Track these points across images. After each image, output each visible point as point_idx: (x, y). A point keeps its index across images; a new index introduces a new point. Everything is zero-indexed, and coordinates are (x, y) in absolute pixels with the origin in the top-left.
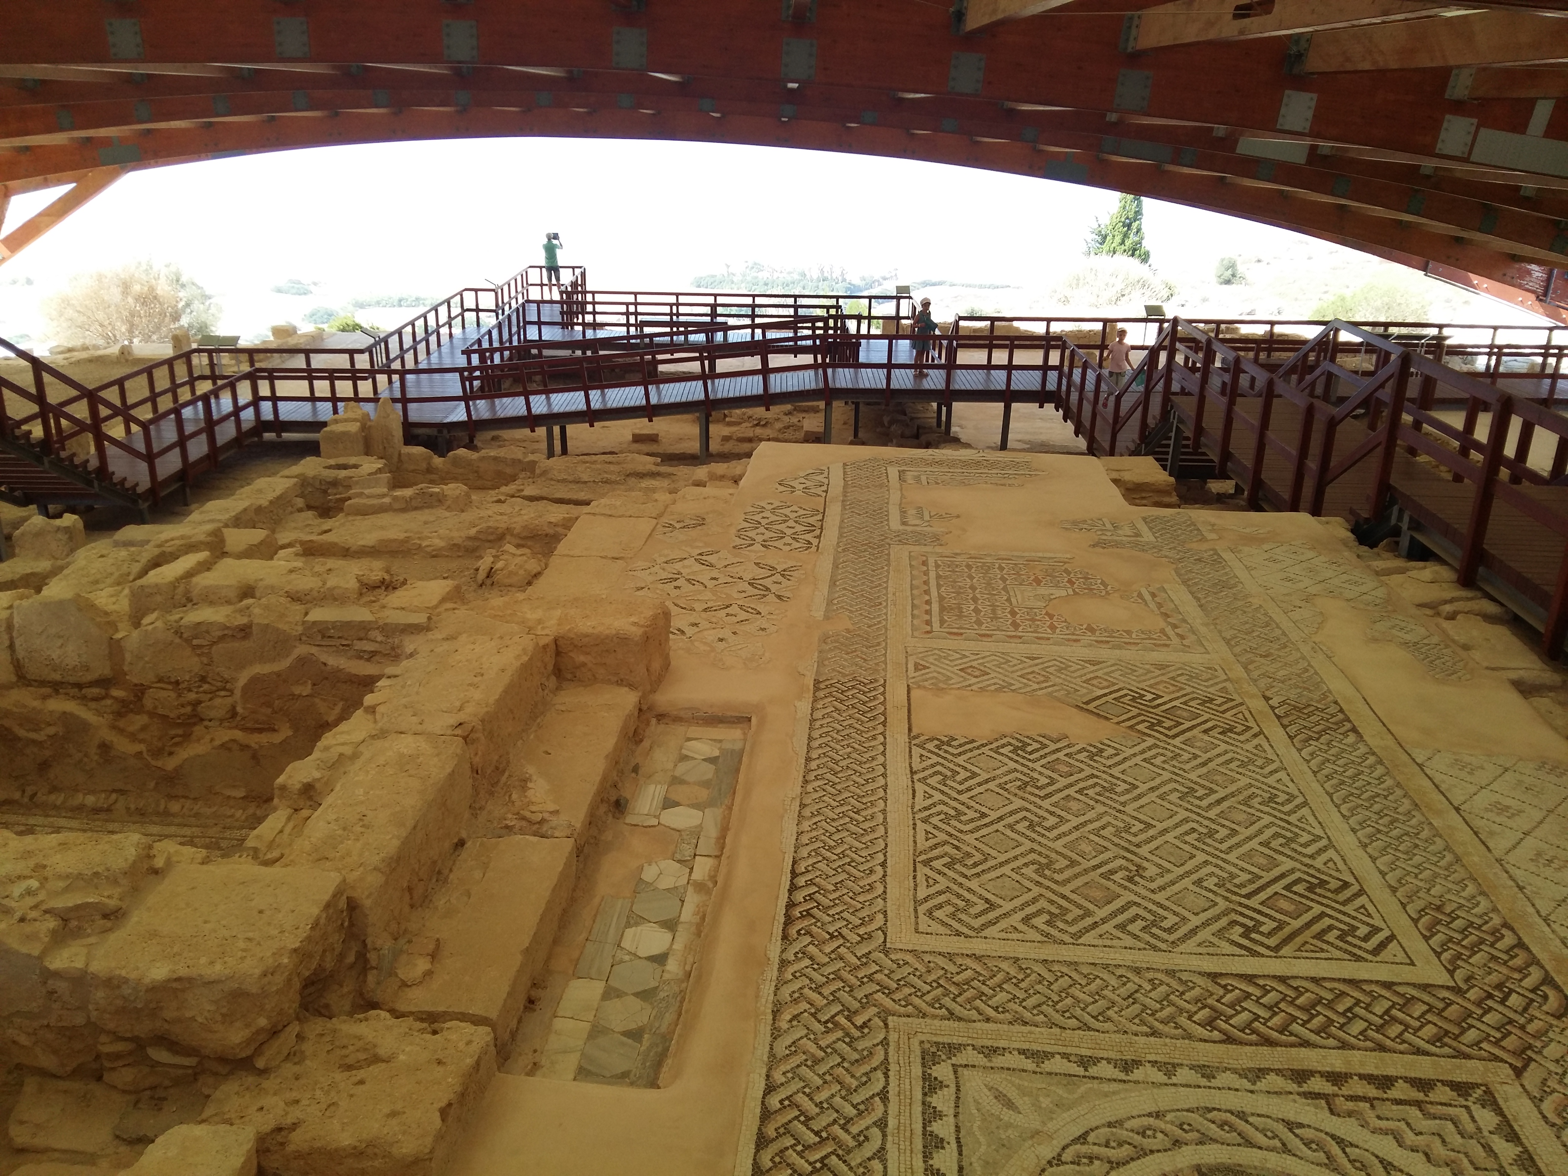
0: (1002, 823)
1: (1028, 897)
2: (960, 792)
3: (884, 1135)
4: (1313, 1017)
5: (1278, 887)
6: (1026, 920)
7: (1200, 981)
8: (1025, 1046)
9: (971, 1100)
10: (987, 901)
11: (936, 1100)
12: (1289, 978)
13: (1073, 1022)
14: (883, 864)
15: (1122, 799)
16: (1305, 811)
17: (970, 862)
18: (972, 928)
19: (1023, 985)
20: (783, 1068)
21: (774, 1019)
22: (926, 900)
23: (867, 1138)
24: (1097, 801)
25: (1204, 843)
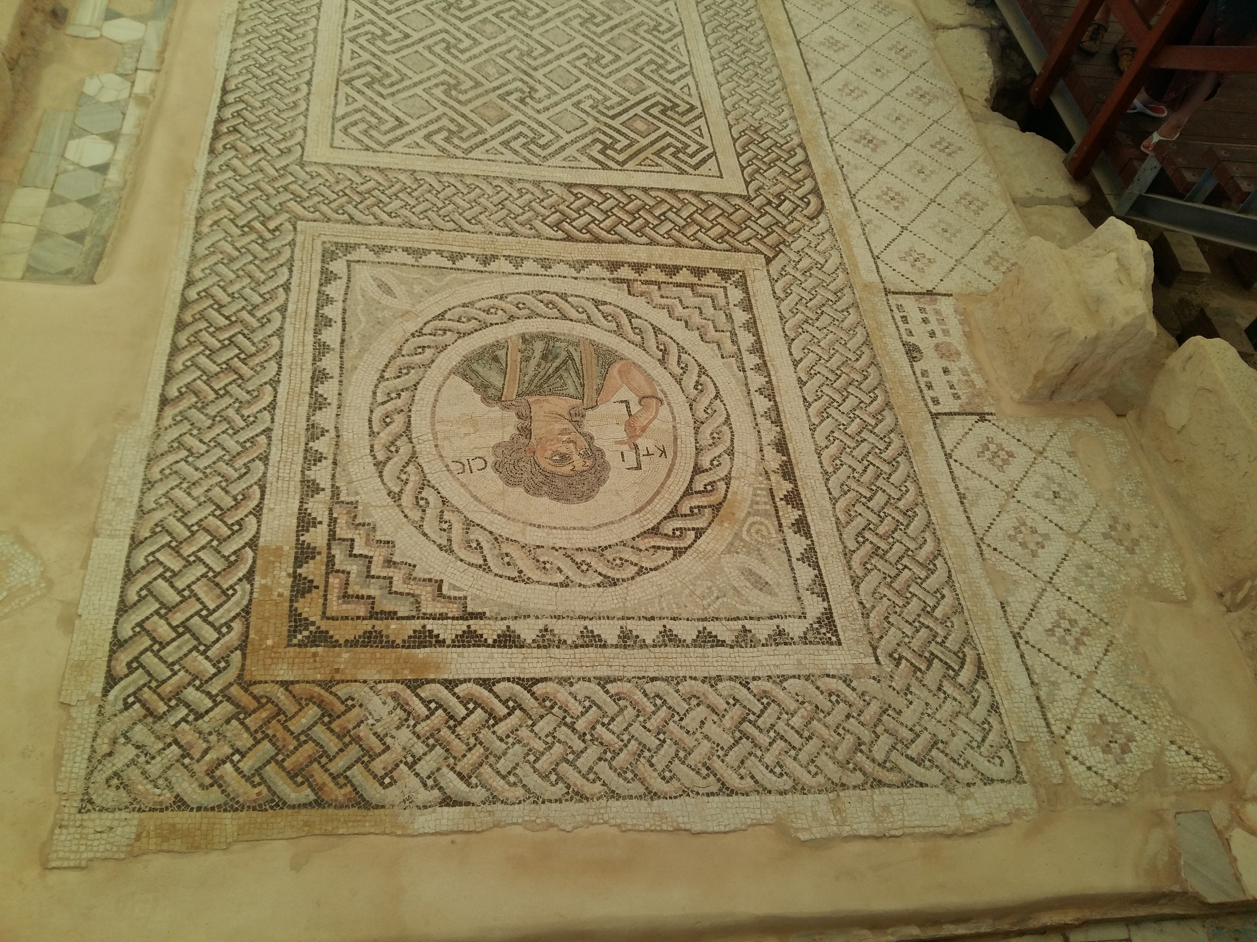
0: (423, 44)
1: (433, 115)
2: (389, 12)
3: (284, 318)
4: (636, 219)
5: (638, 110)
6: (427, 137)
7: (558, 190)
8: (409, 245)
9: (358, 288)
10: (397, 119)
11: (329, 290)
12: (626, 188)
13: (451, 225)
14: (309, 83)
15: (531, 23)
16: (680, 40)
17: (387, 82)
18: (380, 143)
19: (415, 194)
20: (202, 265)
21: (197, 225)
22: (343, 117)
23: (269, 320)
24: (509, 25)
25: (591, 68)
